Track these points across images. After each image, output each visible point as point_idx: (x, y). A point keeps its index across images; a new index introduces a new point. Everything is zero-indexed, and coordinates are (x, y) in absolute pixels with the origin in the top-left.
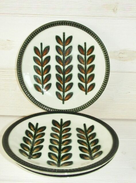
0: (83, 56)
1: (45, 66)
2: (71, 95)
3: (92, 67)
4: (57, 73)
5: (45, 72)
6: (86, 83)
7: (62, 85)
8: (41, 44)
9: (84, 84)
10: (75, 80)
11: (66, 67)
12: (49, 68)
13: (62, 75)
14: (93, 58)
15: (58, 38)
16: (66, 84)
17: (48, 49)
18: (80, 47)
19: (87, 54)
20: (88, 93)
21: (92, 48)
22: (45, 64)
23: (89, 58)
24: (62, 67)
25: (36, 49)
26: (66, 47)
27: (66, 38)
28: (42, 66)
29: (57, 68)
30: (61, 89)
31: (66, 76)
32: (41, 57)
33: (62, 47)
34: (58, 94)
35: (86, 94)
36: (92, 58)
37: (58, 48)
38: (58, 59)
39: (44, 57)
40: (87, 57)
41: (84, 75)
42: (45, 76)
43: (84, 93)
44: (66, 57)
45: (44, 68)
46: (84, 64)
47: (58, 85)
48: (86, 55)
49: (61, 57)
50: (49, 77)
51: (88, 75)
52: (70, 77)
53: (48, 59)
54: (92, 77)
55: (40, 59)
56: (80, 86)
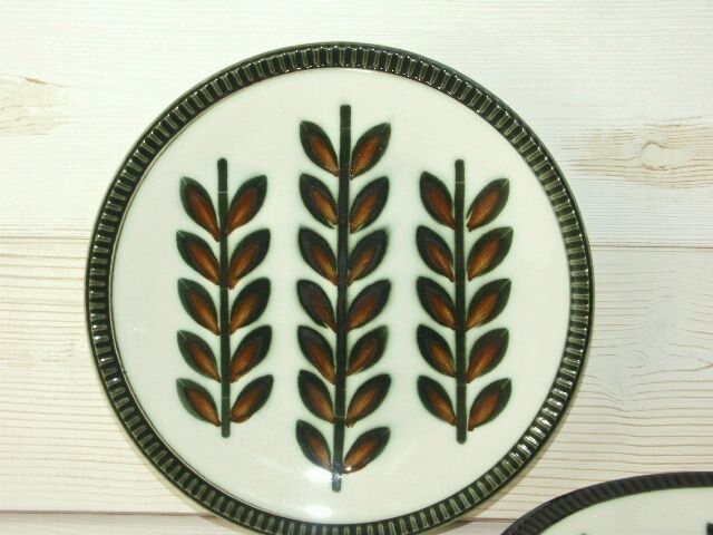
0: (447, 234)
1: (241, 285)
2: (376, 441)
3: (498, 294)
4: (307, 321)
5: (242, 317)
6: (463, 379)
7: (331, 388)
8: (222, 166)
9: (449, 384)
10: (403, 362)
11: (355, 289)
12: (259, 294)
13: (330, 335)
14: (499, 244)
15: (311, 137)
16: (354, 382)
17: (255, 191)
18: (429, 186)
19: (466, 221)
20: (470, 435)
21: (497, 193)
22: (239, 270)
23: (480, 245)
24: (331, 290)
25: (192, 194)
26: (357, 185)
27: (355, 136)
28: (225, 285)
29: (308, 295)
30: (326, 408)
31: (355, 336)
32: (222, 237)
33: (331, 182)
34: (307, 436)
35: (461, 438)
36: (493, 246)
37: (309, 189)
38: (309, 245)
39: (236, 236)
40: (471, 238)
41: (448, 334)
42: (237, 337)
43: (451, 430)
44: (354, 239)
45: (233, 294)
46: (449, 276)
47: (308, 387)
48: (466, 229)
49: (330, 235)
50: (260, 343)
51: (473, 335)
52: (376, 344)
53: (259, 244)
54: (496, 345)
55: (215, 247)
56: (429, 393)
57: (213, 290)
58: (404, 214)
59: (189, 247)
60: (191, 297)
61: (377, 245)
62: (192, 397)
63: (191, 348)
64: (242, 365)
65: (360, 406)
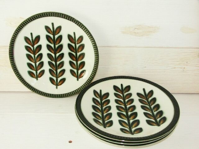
57: (32, 55)
58: (65, 42)
59: (27, 48)
60: (29, 57)
61: (61, 47)
62: (31, 74)
63: (30, 65)
64: (39, 68)
65: (60, 75)
